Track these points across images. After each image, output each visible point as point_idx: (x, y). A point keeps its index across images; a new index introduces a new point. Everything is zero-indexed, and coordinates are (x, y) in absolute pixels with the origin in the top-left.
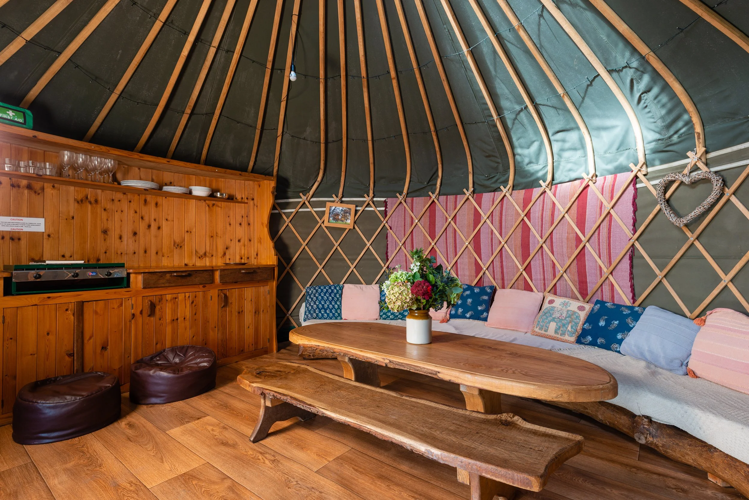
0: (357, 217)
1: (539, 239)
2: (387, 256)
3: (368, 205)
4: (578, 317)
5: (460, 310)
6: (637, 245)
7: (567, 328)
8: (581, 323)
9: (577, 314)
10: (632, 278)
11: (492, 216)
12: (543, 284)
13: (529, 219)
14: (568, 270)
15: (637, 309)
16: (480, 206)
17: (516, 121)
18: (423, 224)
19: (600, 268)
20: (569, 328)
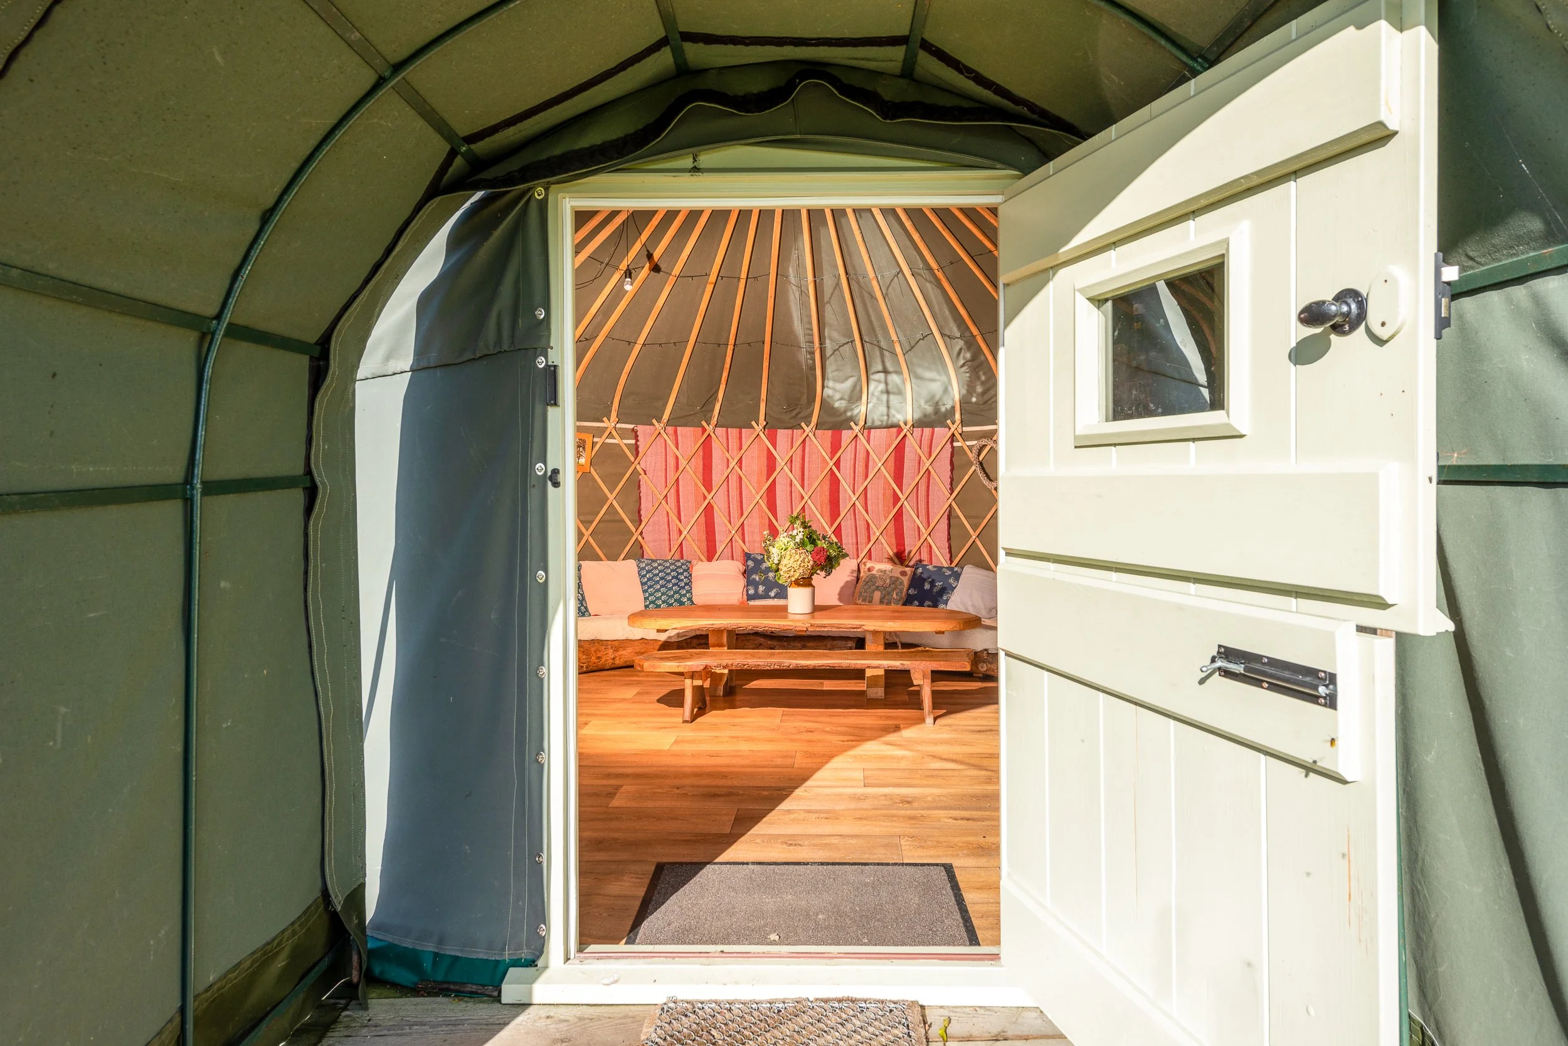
0: (593, 454)
1: (851, 493)
2: (640, 516)
3: (610, 436)
4: (902, 583)
5: (761, 588)
6: (954, 504)
7: (892, 596)
8: (905, 589)
9: (900, 580)
10: (949, 539)
11: (791, 461)
12: (855, 549)
13: (838, 468)
14: (885, 531)
15: (956, 569)
16: (774, 446)
17: (837, 352)
18: (693, 467)
19: (919, 528)
20: (895, 596)
